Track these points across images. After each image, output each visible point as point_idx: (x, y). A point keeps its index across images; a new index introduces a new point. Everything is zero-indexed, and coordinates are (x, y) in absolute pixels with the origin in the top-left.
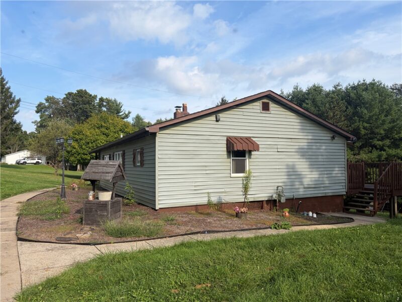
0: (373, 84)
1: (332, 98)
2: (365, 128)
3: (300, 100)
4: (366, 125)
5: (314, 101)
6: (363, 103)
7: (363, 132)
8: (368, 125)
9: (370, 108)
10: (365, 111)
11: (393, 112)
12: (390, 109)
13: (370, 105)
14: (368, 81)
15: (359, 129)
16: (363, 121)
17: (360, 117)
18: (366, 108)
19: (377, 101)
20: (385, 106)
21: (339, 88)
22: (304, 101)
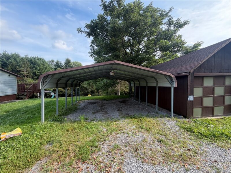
0: (41, 59)
1: (24, 60)
2: (38, 72)
3: (7, 58)
4: (38, 71)
5: (15, 59)
6: (37, 64)
7: (37, 73)
8: (39, 71)
9: (39, 66)
10: (38, 67)
11: (48, 68)
12: (47, 67)
13: (39, 65)
14: (39, 57)
15: (36, 72)
16: (37, 70)
17: (36, 68)
18: (38, 66)
19: (42, 64)
20: (45, 66)
21: (27, 57)
22: (10, 59)
